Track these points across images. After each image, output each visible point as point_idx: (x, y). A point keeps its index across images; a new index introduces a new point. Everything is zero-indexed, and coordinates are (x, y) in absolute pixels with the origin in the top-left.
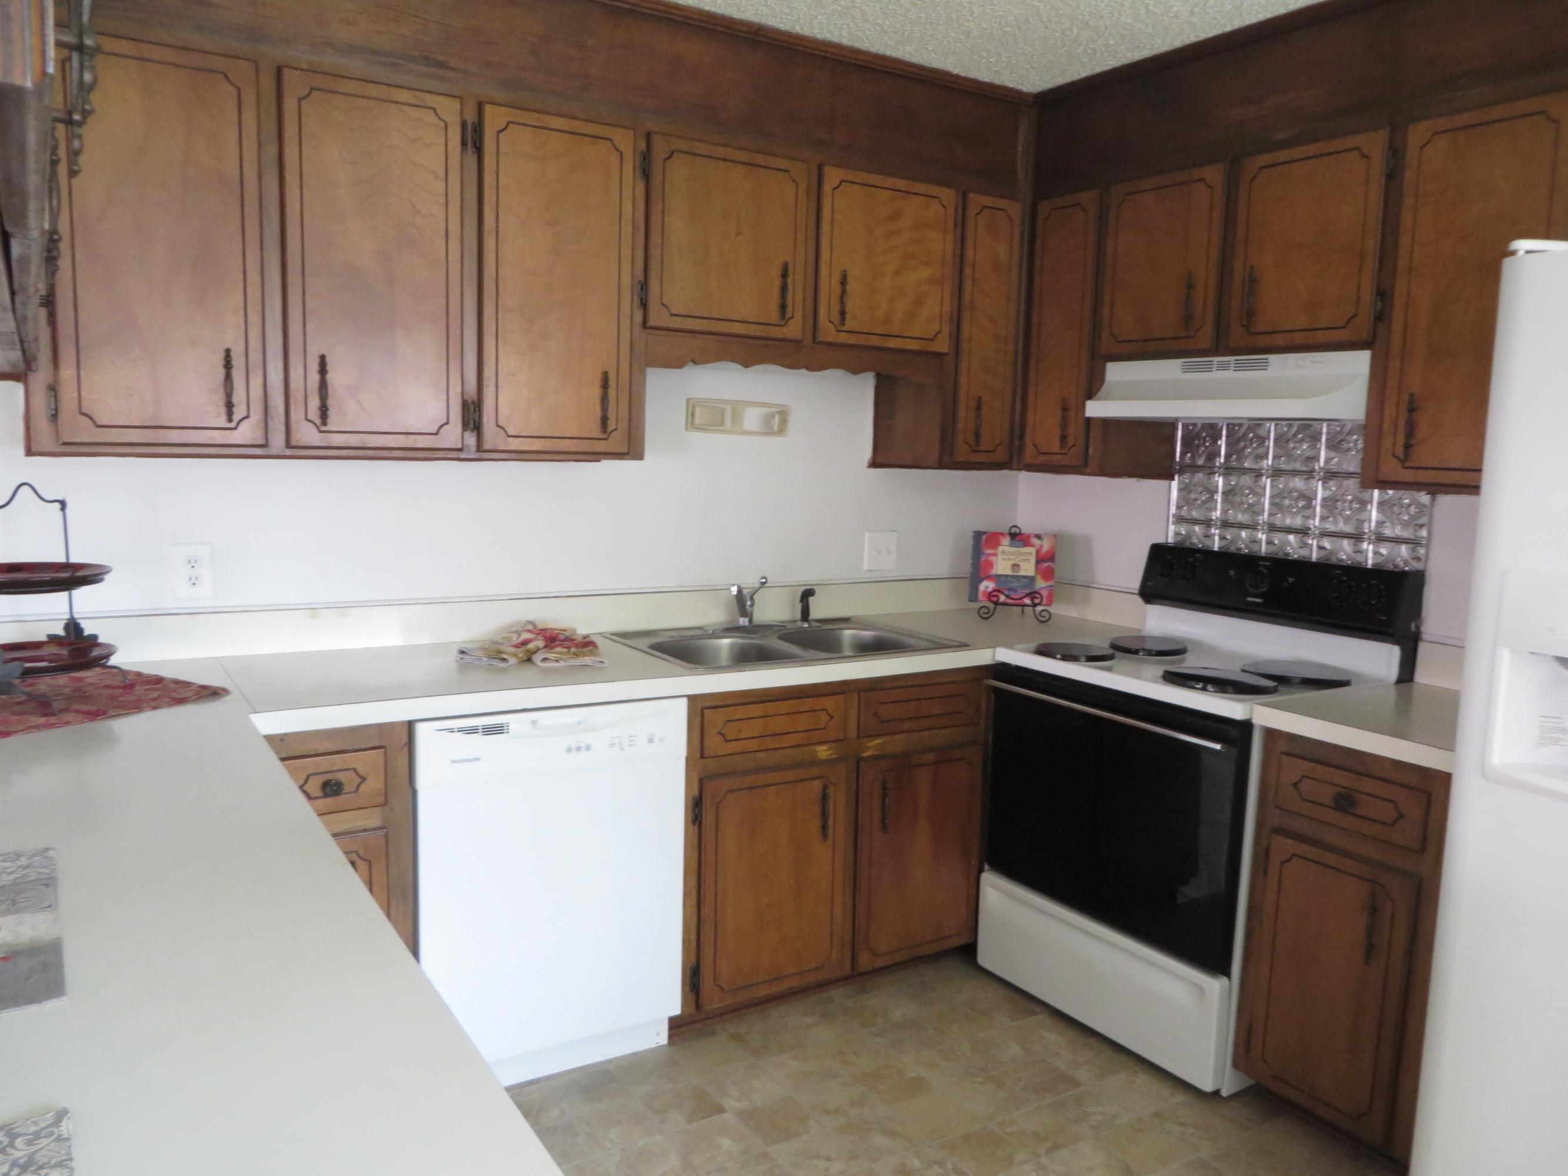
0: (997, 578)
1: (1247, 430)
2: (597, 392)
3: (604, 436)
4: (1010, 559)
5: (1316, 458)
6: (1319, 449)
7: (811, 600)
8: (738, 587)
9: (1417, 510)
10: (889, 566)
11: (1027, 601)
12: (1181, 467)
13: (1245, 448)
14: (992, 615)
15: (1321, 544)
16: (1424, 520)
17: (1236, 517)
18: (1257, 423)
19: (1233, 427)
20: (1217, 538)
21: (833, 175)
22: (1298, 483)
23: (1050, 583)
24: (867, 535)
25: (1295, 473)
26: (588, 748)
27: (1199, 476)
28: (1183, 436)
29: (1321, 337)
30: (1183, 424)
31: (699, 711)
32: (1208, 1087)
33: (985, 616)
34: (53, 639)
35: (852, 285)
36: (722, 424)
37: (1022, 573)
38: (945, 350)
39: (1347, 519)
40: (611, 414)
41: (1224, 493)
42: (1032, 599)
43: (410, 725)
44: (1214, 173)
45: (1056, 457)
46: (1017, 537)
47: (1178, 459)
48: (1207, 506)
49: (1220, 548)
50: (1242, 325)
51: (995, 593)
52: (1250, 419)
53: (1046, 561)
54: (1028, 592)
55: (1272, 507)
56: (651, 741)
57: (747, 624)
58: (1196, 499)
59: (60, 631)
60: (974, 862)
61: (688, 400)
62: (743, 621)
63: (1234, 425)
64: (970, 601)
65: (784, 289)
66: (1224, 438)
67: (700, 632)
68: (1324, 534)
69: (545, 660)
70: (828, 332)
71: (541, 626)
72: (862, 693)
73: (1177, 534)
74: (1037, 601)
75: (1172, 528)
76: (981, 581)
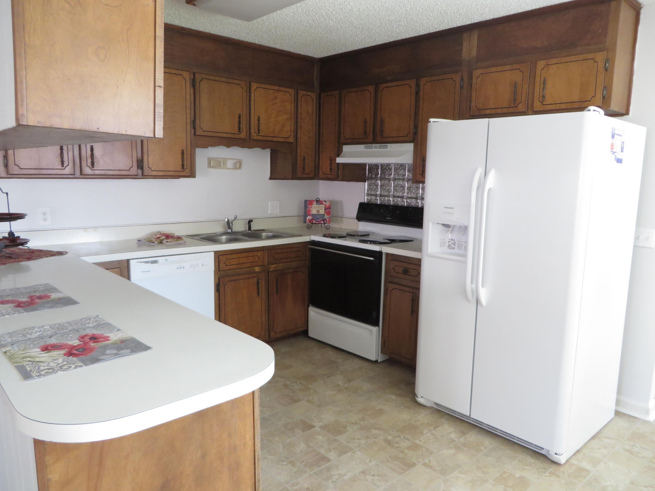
0: (313, 215)
1: (386, 166)
2: (180, 156)
3: (183, 170)
4: (316, 209)
5: (405, 175)
6: (406, 172)
7: (251, 223)
8: (228, 219)
10: (277, 212)
11: (322, 222)
12: (368, 178)
13: (386, 172)
14: (311, 227)
15: (407, 201)
17: (384, 193)
18: (388, 165)
19: (382, 165)
20: (379, 200)
21: (254, 86)
22: (401, 182)
23: (329, 216)
24: (269, 202)
25: (399, 179)
26: (183, 268)
27: (373, 181)
28: (368, 168)
29: (401, 139)
30: (368, 165)
31: (217, 256)
32: (374, 359)
33: (309, 228)
34: (4, 238)
35: (262, 121)
36: (220, 166)
37: (320, 213)
38: (292, 141)
39: (414, 193)
40: (185, 163)
41: (380, 186)
42: (324, 222)
43: (128, 261)
44: (371, 88)
45: (329, 175)
46: (319, 202)
47: (367, 176)
48: (376, 190)
49: (380, 203)
50: (380, 135)
51: (311, 220)
52: (386, 163)
53: (328, 209)
54: (322, 219)
55: (394, 190)
56: (203, 265)
57: (231, 231)
58: (372, 188)
59: (6, 235)
60: (306, 304)
61: (208, 158)
62: (229, 231)
63: (383, 165)
64: (304, 223)
65: (239, 123)
66: (380, 169)
67: (215, 235)
68: (408, 198)
69: (167, 242)
70: (254, 136)
71: (162, 233)
72: (269, 250)
73: (367, 199)
74: (325, 222)
75: (366, 197)
76: (307, 216)
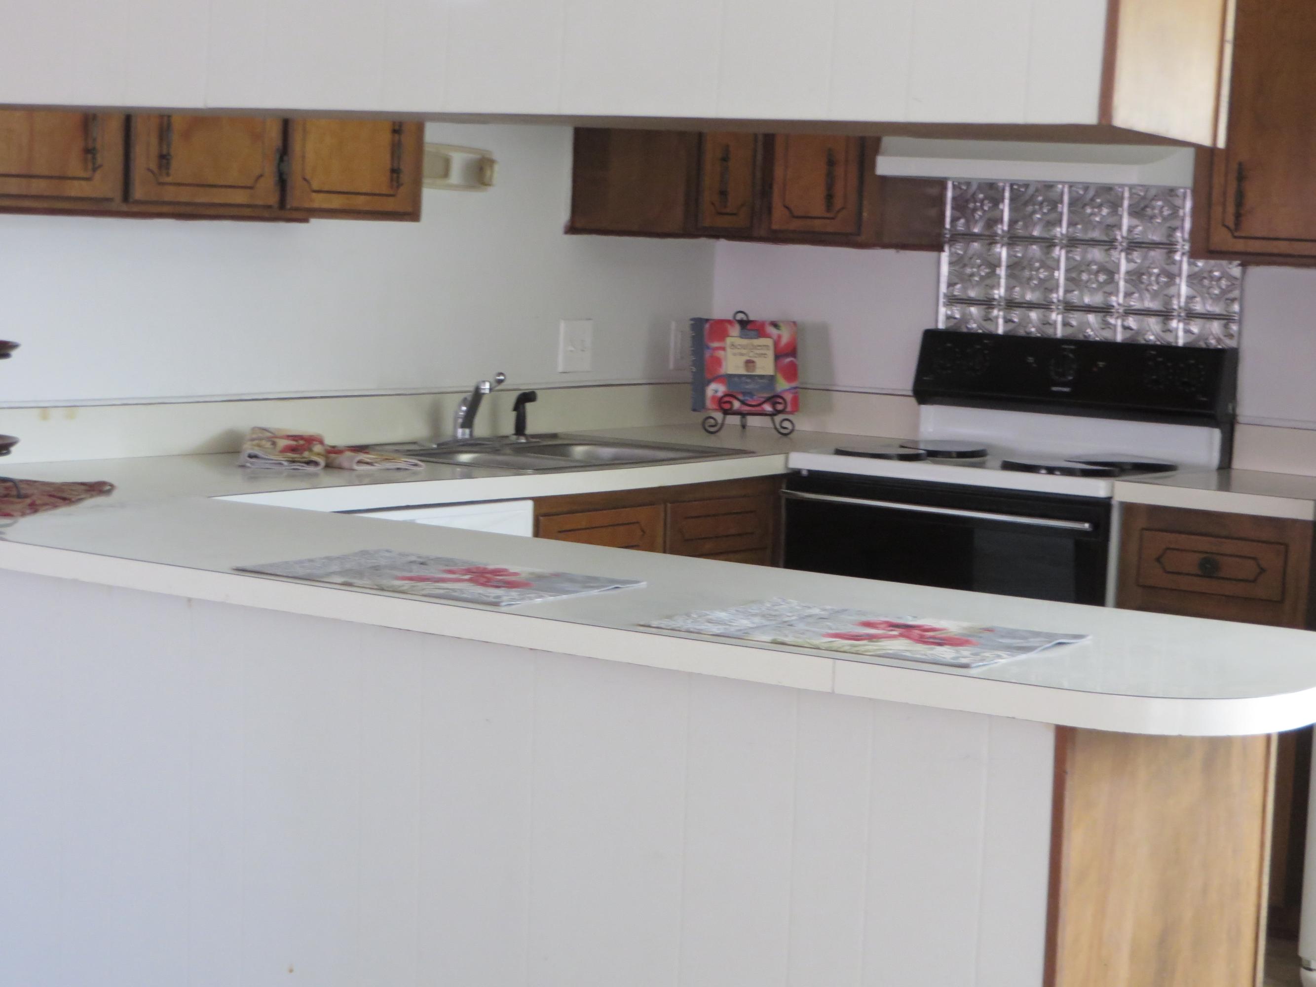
0: (728, 379)
1: (1035, 193)
3: (393, 194)
4: (742, 355)
5: (1119, 226)
6: (1121, 217)
7: (527, 406)
9: (1229, 283)
10: (587, 367)
11: (768, 408)
12: (952, 236)
13: (1033, 213)
14: (721, 428)
15: (1126, 324)
16: (1236, 293)
17: (1023, 296)
18: (1047, 186)
19: (1017, 188)
20: (1001, 321)
22: (1096, 254)
23: (794, 385)
24: (562, 325)
25: (1094, 243)
27: (976, 247)
28: (954, 199)
30: (954, 185)
33: (712, 429)
37: (758, 372)
39: (1155, 295)
41: (1009, 267)
42: (774, 405)
45: (817, 222)
46: (748, 326)
47: (948, 226)
48: (988, 282)
49: (1005, 332)
51: (726, 399)
52: (1038, 182)
53: (786, 356)
54: (767, 395)
55: (1068, 282)
57: (467, 436)
58: (972, 275)
63: (1019, 186)
64: (694, 410)
66: (1007, 201)
68: (1129, 312)
73: (949, 318)
74: (780, 407)
75: (943, 311)
76: (709, 382)
